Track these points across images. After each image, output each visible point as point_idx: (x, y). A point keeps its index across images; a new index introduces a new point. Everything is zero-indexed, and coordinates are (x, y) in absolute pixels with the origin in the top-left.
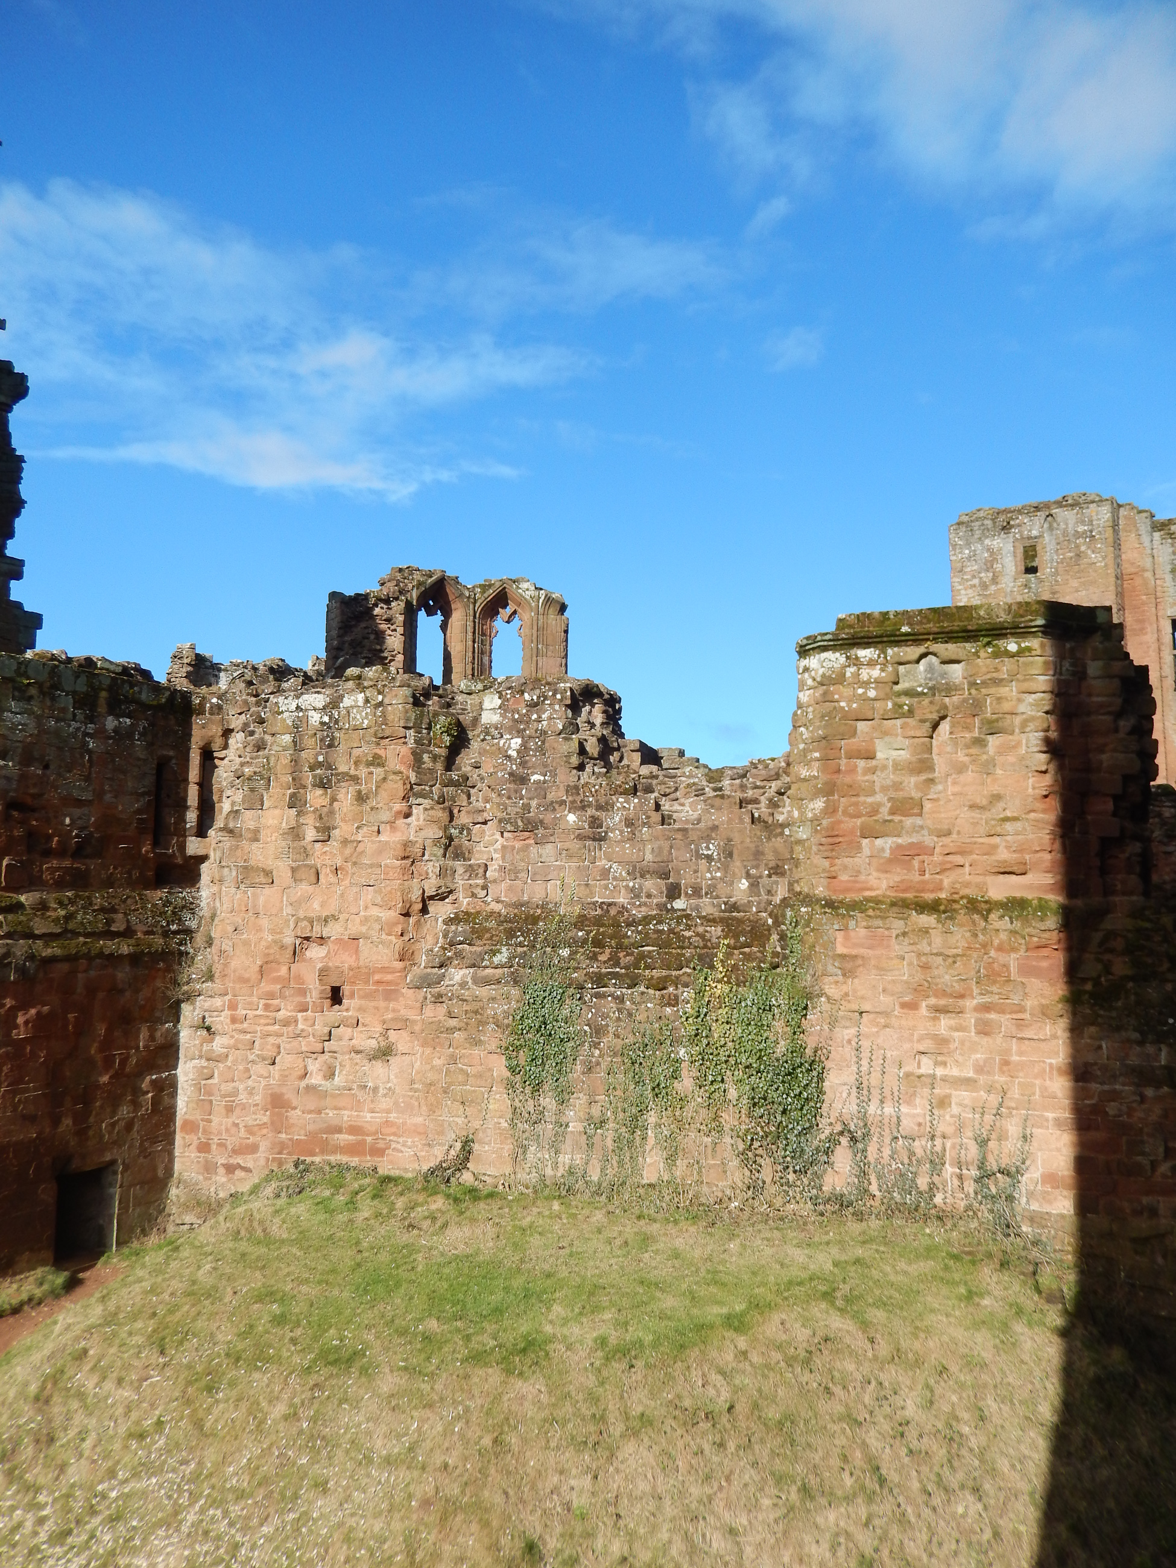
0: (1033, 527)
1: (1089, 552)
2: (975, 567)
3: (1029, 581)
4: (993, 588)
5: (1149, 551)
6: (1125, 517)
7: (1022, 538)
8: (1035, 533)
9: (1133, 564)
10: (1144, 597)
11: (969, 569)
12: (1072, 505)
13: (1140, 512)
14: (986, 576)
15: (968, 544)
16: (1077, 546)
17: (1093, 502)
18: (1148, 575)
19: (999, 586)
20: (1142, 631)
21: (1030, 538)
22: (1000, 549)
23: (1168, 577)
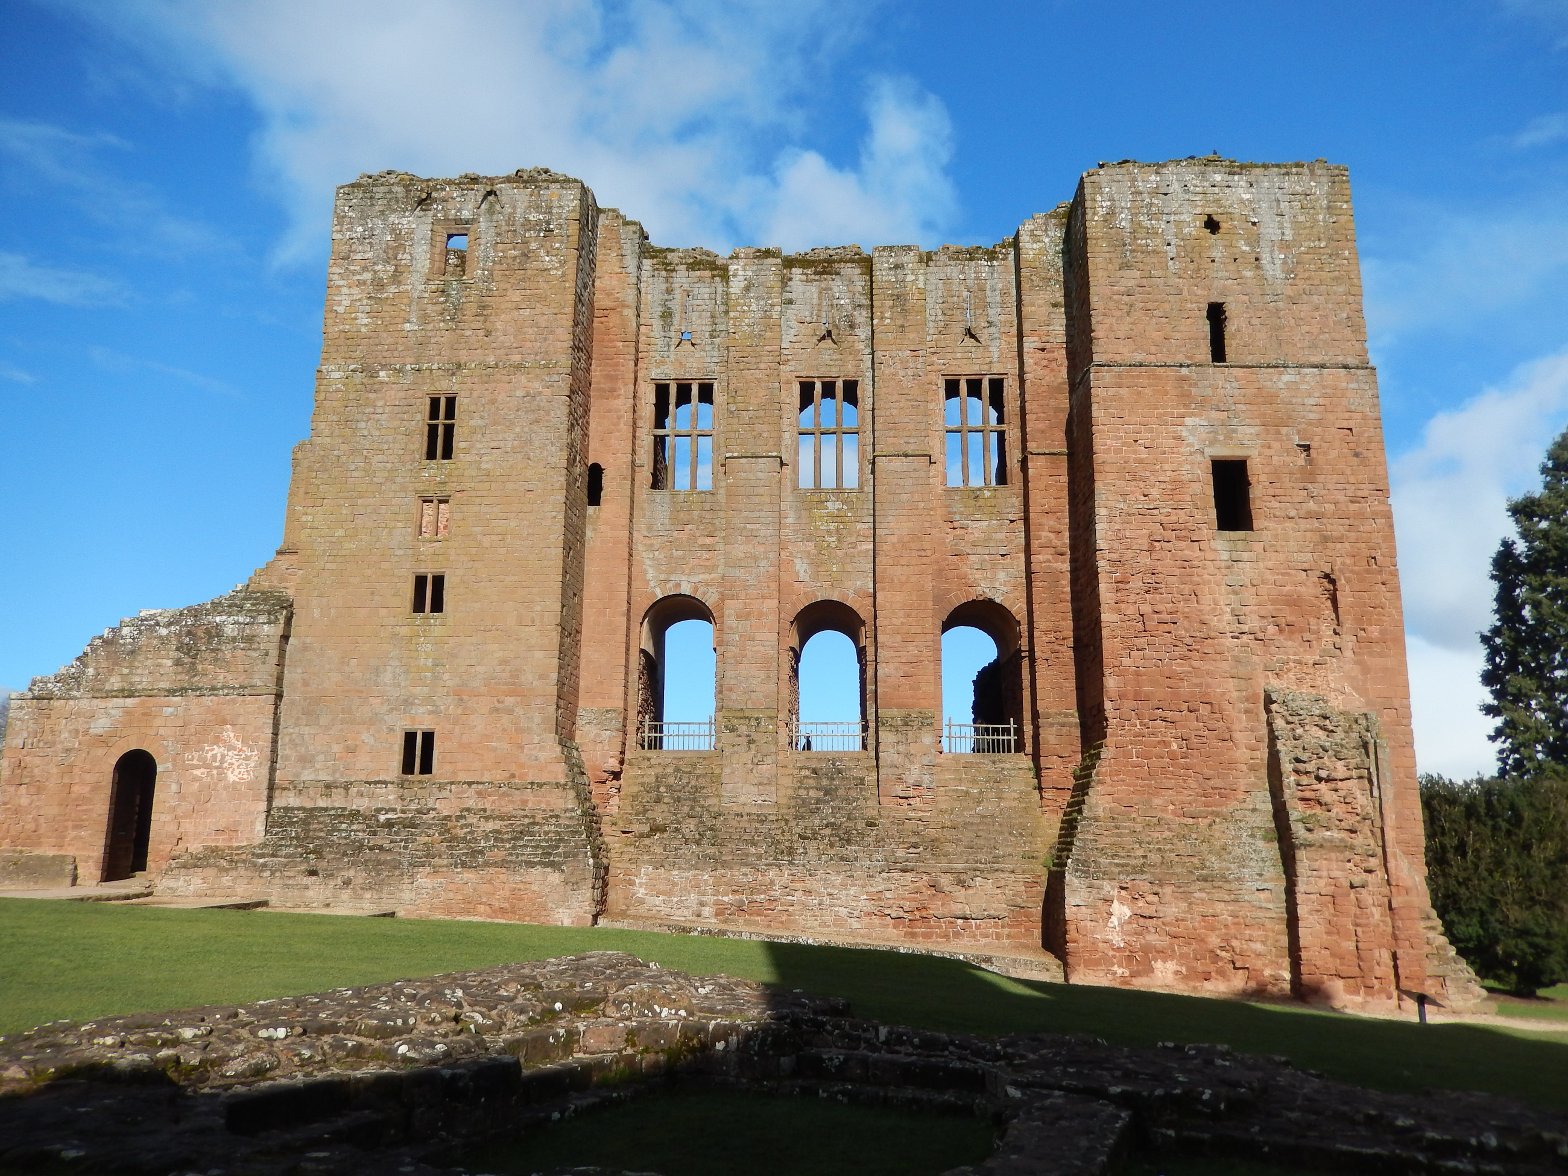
0: (465, 205)
1: (542, 253)
2: (369, 255)
3: (448, 284)
4: (393, 289)
5: (634, 280)
6: (606, 227)
7: (447, 219)
8: (466, 214)
9: (608, 295)
10: (620, 346)
11: (359, 256)
12: (526, 183)
13: (627, 223)
14: (385, 271)
15: (363, 218)
16: (526, 243)
17: (555, 181)
18: (630, 313)
19: (402, 288)
20: (613, 392)
21: (457, 220)
22: (412, 231)
23: (657, 324)
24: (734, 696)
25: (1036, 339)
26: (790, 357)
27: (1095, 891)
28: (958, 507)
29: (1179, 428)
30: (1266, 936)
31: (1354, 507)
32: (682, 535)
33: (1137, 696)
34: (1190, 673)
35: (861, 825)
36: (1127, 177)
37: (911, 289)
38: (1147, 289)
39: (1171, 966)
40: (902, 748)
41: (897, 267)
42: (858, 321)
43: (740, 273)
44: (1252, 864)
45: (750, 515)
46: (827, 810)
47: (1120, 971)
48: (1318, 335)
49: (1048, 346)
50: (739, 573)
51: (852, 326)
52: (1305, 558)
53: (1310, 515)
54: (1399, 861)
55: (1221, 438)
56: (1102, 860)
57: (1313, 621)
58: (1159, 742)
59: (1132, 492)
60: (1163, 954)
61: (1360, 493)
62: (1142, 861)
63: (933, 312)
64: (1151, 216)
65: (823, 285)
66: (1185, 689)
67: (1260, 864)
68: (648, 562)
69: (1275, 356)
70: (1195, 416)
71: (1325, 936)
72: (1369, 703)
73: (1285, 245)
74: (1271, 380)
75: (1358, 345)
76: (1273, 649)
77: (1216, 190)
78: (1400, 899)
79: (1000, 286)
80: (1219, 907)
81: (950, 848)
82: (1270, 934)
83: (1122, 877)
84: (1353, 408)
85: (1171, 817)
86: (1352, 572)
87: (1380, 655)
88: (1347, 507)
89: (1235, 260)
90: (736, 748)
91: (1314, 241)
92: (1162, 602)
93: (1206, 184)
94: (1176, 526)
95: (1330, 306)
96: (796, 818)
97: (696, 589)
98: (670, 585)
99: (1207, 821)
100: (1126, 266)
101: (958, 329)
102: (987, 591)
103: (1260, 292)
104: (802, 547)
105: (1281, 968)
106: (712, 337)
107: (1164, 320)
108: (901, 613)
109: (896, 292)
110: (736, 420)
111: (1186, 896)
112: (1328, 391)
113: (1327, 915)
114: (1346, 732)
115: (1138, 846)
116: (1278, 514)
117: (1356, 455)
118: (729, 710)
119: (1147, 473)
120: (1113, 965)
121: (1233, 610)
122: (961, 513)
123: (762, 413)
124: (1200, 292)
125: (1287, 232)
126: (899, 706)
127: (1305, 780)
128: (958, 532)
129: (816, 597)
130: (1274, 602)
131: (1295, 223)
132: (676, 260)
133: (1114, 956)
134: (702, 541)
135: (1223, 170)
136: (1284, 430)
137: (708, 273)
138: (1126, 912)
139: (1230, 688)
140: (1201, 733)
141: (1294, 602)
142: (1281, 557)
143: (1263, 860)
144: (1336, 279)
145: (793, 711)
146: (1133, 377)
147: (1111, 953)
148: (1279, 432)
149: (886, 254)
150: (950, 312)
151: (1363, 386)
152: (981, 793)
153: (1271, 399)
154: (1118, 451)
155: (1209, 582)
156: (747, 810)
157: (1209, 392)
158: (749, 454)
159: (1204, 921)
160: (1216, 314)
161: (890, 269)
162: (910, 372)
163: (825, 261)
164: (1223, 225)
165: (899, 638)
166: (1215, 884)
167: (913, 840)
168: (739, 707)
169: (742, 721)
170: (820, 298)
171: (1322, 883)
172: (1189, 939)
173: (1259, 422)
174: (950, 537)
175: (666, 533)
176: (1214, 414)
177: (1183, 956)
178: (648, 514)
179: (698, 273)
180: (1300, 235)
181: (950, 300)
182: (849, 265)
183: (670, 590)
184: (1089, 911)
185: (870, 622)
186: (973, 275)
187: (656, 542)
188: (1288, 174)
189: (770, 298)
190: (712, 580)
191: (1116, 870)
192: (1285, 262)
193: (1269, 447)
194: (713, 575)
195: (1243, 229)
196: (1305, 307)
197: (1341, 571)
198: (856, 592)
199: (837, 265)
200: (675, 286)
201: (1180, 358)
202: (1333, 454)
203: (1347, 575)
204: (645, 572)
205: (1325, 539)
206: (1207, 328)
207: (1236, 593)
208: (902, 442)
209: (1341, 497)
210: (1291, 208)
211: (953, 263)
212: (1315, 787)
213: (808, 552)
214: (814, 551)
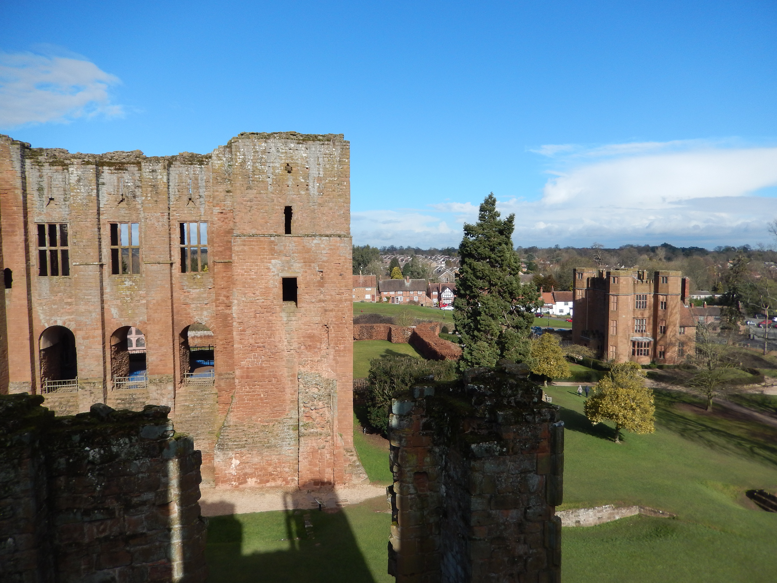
5: (20, 174)
9: (7, 182)
10: (15, 208)
13: (13, 142)
18: (19, 191)
20: (13, 233)
23: (35, 194)
24: (83, 373)
25: (219, 208)
26: (105, 212)
27: (226, 456)
28: (186, 283)
29: (269, 264)
30: (290, 466)
31: (338, 297)
32: (56, 298)
33: (248, 377)
34: (269, 367)
36: (251, 144)
37: (160, 183)
38: (259, 199)
39: (254, 480)
40: (159, 392)
41: (153, 171)
42: (137, 194)
43: (75, 172)
44: (287, 440)
45: (87, 292)
47: (234, 483)
48: (330, 221)
49: (224, 211)
50: (83, 319)
51: (134, 197)
52: (317, 319)
53: (320, 301)
54: (338, 438)
55: (286, 269)
56: (229, 443)
57: (318, 344)
58: (256, 394)
59: (248, 293)
60: (252, 475)
61: (341, 291)
62: (245, 442)
63: (173, 190)
64: (262, 164)
65: (119, 175)
66: (267, 373)
67: (290, 440)
68: (40, 311)
69: (312, 231)
70: (276, 259)
71: (308, 466)
72: (337, 375)
73: (319, 179)
74: (309, 243)
75: (347, 226)
76: (302, 356)
77: (291, 151)
78: (337, 450)
79: (205, 178)
80: (273, 457)
82: (291, 465)
83: (236, 450)
84: (341, 255)
85: (259, 423)
86: (335, 324)
87: (344, 356)
88: (335, 297)
89: (298, 186)
90: (85, 396)
91: (332, 177)
92: (260, 338)
93: (287, 148)
94: (266, 307)
95: (337, 208)
97: (65, 323)
98: (52, 322)
99: (273, 423)
100: (249, 188)
101: (186, 199)
102: (199, 320)
103: (307, 201)
104: (113, 303)
105: (295, 476)
106: (65, 200)
107: (266, 214)
108: (158, 334)
109: (153, 184)
110: (77, 247)
111: (261, 454)
112: (332, 247)
113: (309, 459)
114: (325, 389)
115: (244, 436)
116: (308, 301)
117: (341, 275)
118: (81, 379)
119: (255, 284)
120: (232, 481)
121: (288, 341)
122: (187, 286)
123: (89, 243)
124: (281, 200)
125: (321, 173)
126: (158, 374)
127: (307, 410)
128: (186, 294)
129: (122, 325)
130: (304, 337)
131: (325, 169)
132: (44, 160)
133: (233, 478)
134: (66, 300)
135: (295, 141)
136: (313, 265)
137: (59, 168)
138: (238, 462)
139: (285, 372)
140: (273, 390)
141: (311, 337)
142: (308, 319)
143: (291, 438)
144: (339, 195)
146: (250, 241)
147: (232, 477)
148: (310, 266)
149: (148, 164)
150: (182, 191)
151: (346, 245)
152: (194, 406)
153: (308, 251)
154: (243, 275)
155: (279, 330)
157: (282, 248)
158: (84, 263)
159: (267, 462)
160: (288, 211)
161: (150, 172)
162: (160, 224)
163: (120, 163)
164: (293, 169)
165: (157, 345)
166: (272, 449)
168: (86, 378)
169: (87, 384)
170: (118, 182)
171: (309, 448)
172: (263, 469)
173: (303, 262)
174: (183, 296)
175: (48, 297)
176: (284, 258)
177: (258, 476)
178: (38, 288)
179: (55, 167)
180: (326, 174)
181: (182, 184)
182: (132, 165)
183: (52, 323)
184: (224, 463)
186: (192, 172)
187: (44, 302)
188: (323, 144)
189: (90, 186)
190: (72, 319)
191: (234, 447)
192: (319, 187)
193: (306, 272)
194: (72, 317)
195: (302, 171)
196: (326, 209)
197: (331, 324)
198: (140, 322)
199: (126, 165)
200: (44, 174)
201: (271, 232)
202: (332, 275)
203: (333, 325)
204: (39, 315)
205: (326, 311)
206: (284, 218)
207: (289, 334)
208: (157, 257)
209: (333, 293)
210: (324, 161)
211: (182, 166)
212: (310, 412)
213: (117, 305)
214: (120, 304)
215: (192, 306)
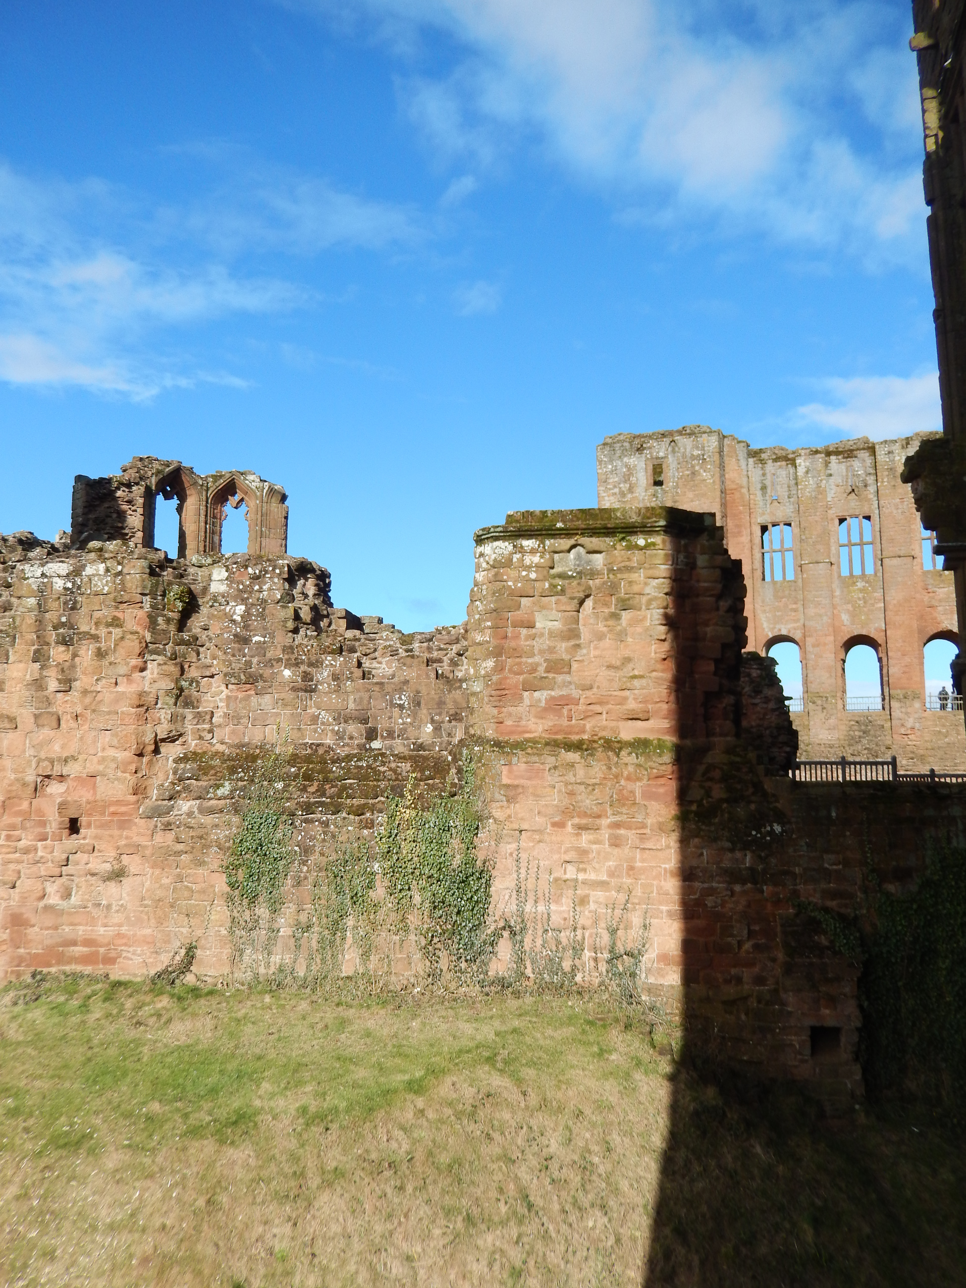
0: (660, 449)
1: (702, 471)
2: (616, 479)
3: (656, 491)
4: (629, 496)
5: (745, 473)
6: (728, 445)
7: (652, 458)
8: (661, 454)
9: (733, 482)
10: (741, 508)
11: (611, 481)
12: (690, 434)
13: (739, 442)
14: (625, 487)
15: (611, 461)
16: (693, 466)
17: (705, 432)
18: (745, 491)
19: (634, 495)
20: (739, 534)
21: (657, 458)
22: (635, 466)
23: (759, 493)
24: (813, 686)
26: (833, 506)
28: (931, 581)
32: (780, 604)
35: (883, 749)
37: (898, 465)
40: (903, 710)
41: (889, 453)
42: (869, 483)
43: (803, 464)
45: (816, 593)
46: (865, 741)
50: (812, 623)
51: (866, 486)
65: (848, 464)
68: (763, 619)
81: (931, 759)
90: (816, 712)
96: (849, 745)
97: (789, 631)
98: (776, 630)
102: (949, 626)
104: (845, 607)
106: (789, 497)
108: (901, 641)
109: (891, 467)
110: (805, 544)
118: (811, 693)
122: (933, 585)
123: (819, 539)
126: (901, 689)
128: (931, 595)
129: (855, 634)
132: (766, 458)
134: (791, 606)
137: (784, 463)
145: (844, 691)
149: (883, 445)
152: (948, 731)
156: (822, 742)
158: (814, 562)
161: (886, 454)
162: (900, 511)
163: (848, 451)
165: (899, 653)
167: (911, 755)
168: (816, 691)
169: (818, 698)
170: (847, 472)
174: (927, 597)
175: (771, 604)
178: (761, 594)
179: (779, 463)
182: (862, 451)
183: (775, 632)
185: (884, 645)
187: (766, 608)
189: (820, 475)
190: (797, 628)
194: (798, 624)
198: (876, 629)
199: (854, 453)
200: (767, 471)
204: (762, 624)
208: (897, 548)
213: (848, 610)
214: (851, 609)
215: (940, 608)
